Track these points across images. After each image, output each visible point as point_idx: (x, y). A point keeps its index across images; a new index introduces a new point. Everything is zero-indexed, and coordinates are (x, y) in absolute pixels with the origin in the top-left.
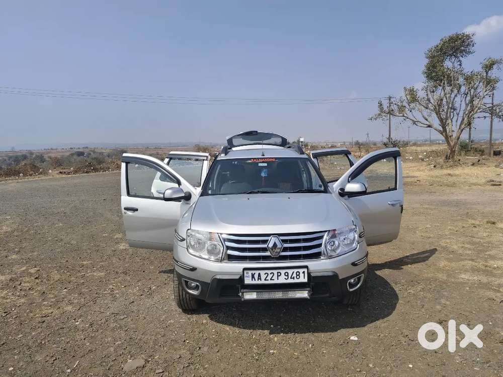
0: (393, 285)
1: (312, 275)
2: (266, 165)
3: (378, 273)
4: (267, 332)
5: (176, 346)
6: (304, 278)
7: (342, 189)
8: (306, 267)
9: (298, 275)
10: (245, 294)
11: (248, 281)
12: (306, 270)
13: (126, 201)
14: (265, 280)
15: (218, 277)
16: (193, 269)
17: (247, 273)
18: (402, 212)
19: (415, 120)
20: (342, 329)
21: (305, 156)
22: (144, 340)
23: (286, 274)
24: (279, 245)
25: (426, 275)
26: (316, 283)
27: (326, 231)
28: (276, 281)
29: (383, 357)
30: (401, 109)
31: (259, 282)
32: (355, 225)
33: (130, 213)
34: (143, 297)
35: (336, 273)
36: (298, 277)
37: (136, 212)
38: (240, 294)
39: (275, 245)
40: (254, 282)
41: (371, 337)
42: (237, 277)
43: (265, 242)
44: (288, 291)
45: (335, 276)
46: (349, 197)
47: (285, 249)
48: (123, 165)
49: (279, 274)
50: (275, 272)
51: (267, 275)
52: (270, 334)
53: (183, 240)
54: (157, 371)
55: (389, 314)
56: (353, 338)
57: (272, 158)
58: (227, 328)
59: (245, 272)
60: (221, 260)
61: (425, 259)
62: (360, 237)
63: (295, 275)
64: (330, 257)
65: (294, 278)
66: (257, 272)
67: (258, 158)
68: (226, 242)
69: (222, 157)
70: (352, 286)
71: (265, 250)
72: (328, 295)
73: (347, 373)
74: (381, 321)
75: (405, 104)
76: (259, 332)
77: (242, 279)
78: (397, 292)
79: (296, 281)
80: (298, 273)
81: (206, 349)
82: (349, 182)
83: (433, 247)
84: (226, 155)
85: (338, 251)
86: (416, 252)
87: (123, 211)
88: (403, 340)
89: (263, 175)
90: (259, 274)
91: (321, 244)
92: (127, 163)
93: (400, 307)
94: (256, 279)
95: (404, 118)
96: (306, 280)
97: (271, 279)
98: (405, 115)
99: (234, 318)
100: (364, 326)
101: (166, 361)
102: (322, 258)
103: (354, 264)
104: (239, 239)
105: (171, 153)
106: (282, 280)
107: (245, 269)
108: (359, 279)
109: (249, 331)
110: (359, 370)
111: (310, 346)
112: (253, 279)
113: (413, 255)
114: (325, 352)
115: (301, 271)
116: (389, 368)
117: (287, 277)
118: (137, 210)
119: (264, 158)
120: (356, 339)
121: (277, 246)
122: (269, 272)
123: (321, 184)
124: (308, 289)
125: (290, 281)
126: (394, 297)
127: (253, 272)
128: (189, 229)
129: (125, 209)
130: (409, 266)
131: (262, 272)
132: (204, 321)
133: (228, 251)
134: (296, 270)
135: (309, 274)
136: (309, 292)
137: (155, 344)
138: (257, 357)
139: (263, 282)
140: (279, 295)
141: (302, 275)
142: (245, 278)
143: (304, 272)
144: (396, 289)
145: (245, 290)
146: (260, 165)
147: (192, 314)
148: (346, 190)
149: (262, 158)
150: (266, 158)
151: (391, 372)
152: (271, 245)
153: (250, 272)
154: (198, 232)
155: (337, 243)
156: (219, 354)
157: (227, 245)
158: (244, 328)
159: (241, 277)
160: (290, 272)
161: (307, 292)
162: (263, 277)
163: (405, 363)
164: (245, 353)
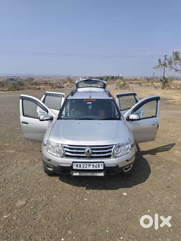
0: (150, 164)
1: (106, 166)
2: (91, 103)
3: (144, 156)
4: (85, 188)
5: (41, 194)
6: (102, 167)
7: (128, 117)
8: (103, 162)
9: (99, 166)
10: (73, 173)
11: (75, 167)
12: (103, 164)
13: (23, 118)
14: (83, 167)
15: (61, 165)
16: (50, 160)
17: (74, 164)
18: (158, 128)
19: (177, 69)
20: (120, 188)
21: (111, 98)
22: (28, 190)
23: (93, 165)
24: (90, 151)
25: (167, 159)
26: (107, 170)
27: (114, 145)
28: (88, 168)
29: (137, 205)
30: (170, 63)
31: (80, 168)
32: (130, 141)
33: (24, 124)
34: (30, 165)
35: (118, 165)
36: (99, 167)
37: (27, 124)
38: (71, 173)
39: (88, 151)
40: (77, 168)
41: (133, 193)
42: (70, 166)
43: (83, 149)
44: (94, 173)
45: (117, 166)
46: (131, 121)
47: (93, 153)
48: (21, 100)
49: (90, 165)
50: (88, 164)
51: (84, 165)
52: (86, 189)
53: (45, 145)
54: (31, 208)
55: (144, 181)
56: (125, 194)
57: (94, 99)
58: (67, 185)
59: (73, 164)
60: (62, 157)
61: (168, 150)
62: (132, 146)
63: (97, 166)
64: (116, 157)
65: (97, 167)
66: (79, 164)
67: (88, 99)
68: (65, 148)
69: (70, 97)
70: (126, 169)
71: (83, 153)
72: (114, 174)
73: (118, 213)
74: (140, 184)
75: (172, 60)
76: (81, 188)
77: (72, 166)
78: (151, 168)
79: (98, 168)
80: (99, 165)
81: (55, 196)
82: (132, 114)
83: (174, 142)
84: (72, 96)
85: (120, 154)
86: (165, 145)
87: (21, 123)
88: (148, 196)
89: (90, 107)
90: (80, 165)
91: (111, 151)
92: (22, 100)
93: (151, 177)
94: (79, 166)
95: (171, 68)
96: (103, 168)
97: (86, 167)
98: (172, 66)
99: (70, 180)
100: (131, 187)
101: (36, 202)
102: (112, 158)
103: (127, 161)
104: (71, 147)
105: (47, 92)
106: (91, 168)
107: (73, 162)
108: (130, 167)
109: (76, 187)
110: (124, 212)
111: (104, 197)
112: (77, 167)
113: (163, 147)
114: (110, 201)
115: (100, 164)
116: (138, 212)
117: (93, 167)
118: (28, 123)
119: (90, 99)
120: (126, 194)
121: (89, 151)
122: (85, 164)
123: (118, 114)
124: (104, 172)
125: (95, 168)
126: (149, 171)
127: (77, 164)
128: (48, 140)
129: (22, 122)
130: (160, 153)
131: (82, 164)
132: (57, 181)
133: (66, 153)
134: (98, 164)
135: (104, 166)
136: (104, 173)
137: (32, 193)
138: (77, 203)
139: (82, 168)
140: (90, 174)
141: (100, 166)
142: (74, 166)
143: (102, 165)
144: (150, 166)
145: (73, 172)
146: (88, 103)
147: (52, 176)
148: (129, 118)
149: (89, 99)
150: (92, 99)
151: (139, 214)
152: (86, 151)
153: (76, 164)
154: (52, 142)
155: (119, 150)
156: (60, 200)
157: (65, 150)
158: (74, 185)
159: (71, 165)
160: (95, 164)
161: (103, 173)
162: (82, 166)
163: (146, 209)
164: (73, 200)
